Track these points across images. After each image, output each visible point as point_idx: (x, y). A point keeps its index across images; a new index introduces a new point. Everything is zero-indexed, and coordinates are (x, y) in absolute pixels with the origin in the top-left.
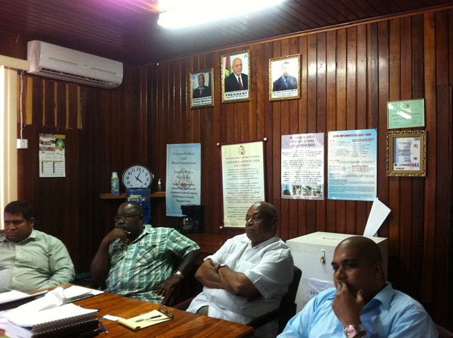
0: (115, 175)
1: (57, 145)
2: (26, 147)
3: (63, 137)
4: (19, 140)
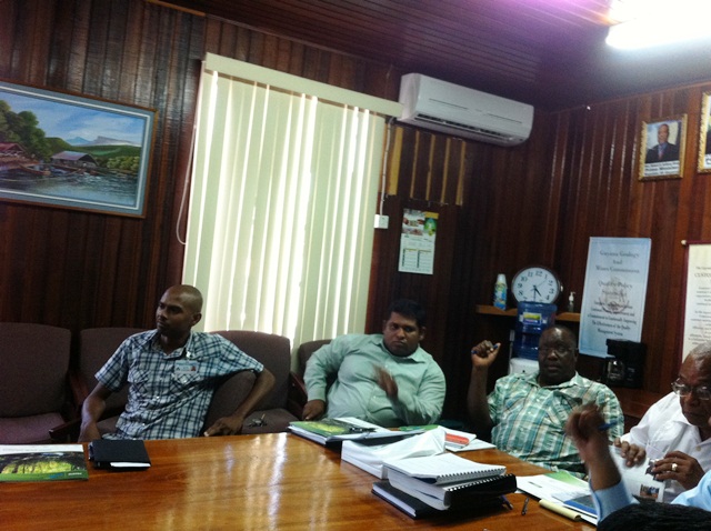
0: (501, 279)
1: (426, 227)
2: (386, 226)
3: (435, 216)
4: (377, 217)
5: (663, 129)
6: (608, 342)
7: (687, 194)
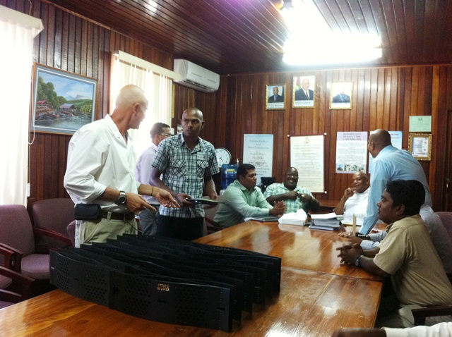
5: (276, 89)
6: (262, 178)
7: (288, 117)
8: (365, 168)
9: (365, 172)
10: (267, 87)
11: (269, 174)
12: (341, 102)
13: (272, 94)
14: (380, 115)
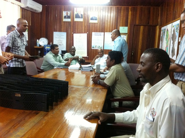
5: (67, 13)
6: (62, 51)
7: (72, 25)
8: (103, 47)
9: (103, 49)
10: (63, 12)
11: (65, 49)
12: (94, 20)
13: (65, 15)
14: (108, 26)
